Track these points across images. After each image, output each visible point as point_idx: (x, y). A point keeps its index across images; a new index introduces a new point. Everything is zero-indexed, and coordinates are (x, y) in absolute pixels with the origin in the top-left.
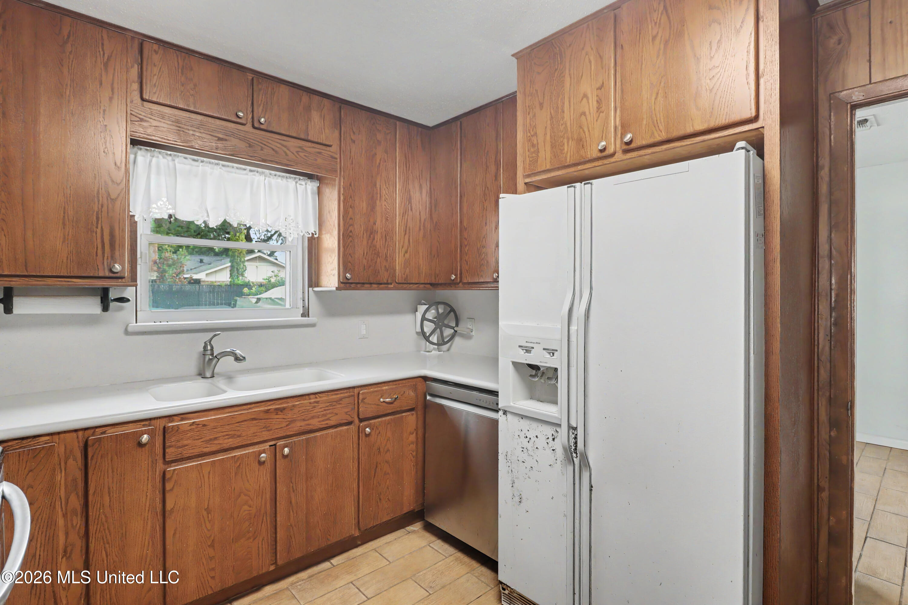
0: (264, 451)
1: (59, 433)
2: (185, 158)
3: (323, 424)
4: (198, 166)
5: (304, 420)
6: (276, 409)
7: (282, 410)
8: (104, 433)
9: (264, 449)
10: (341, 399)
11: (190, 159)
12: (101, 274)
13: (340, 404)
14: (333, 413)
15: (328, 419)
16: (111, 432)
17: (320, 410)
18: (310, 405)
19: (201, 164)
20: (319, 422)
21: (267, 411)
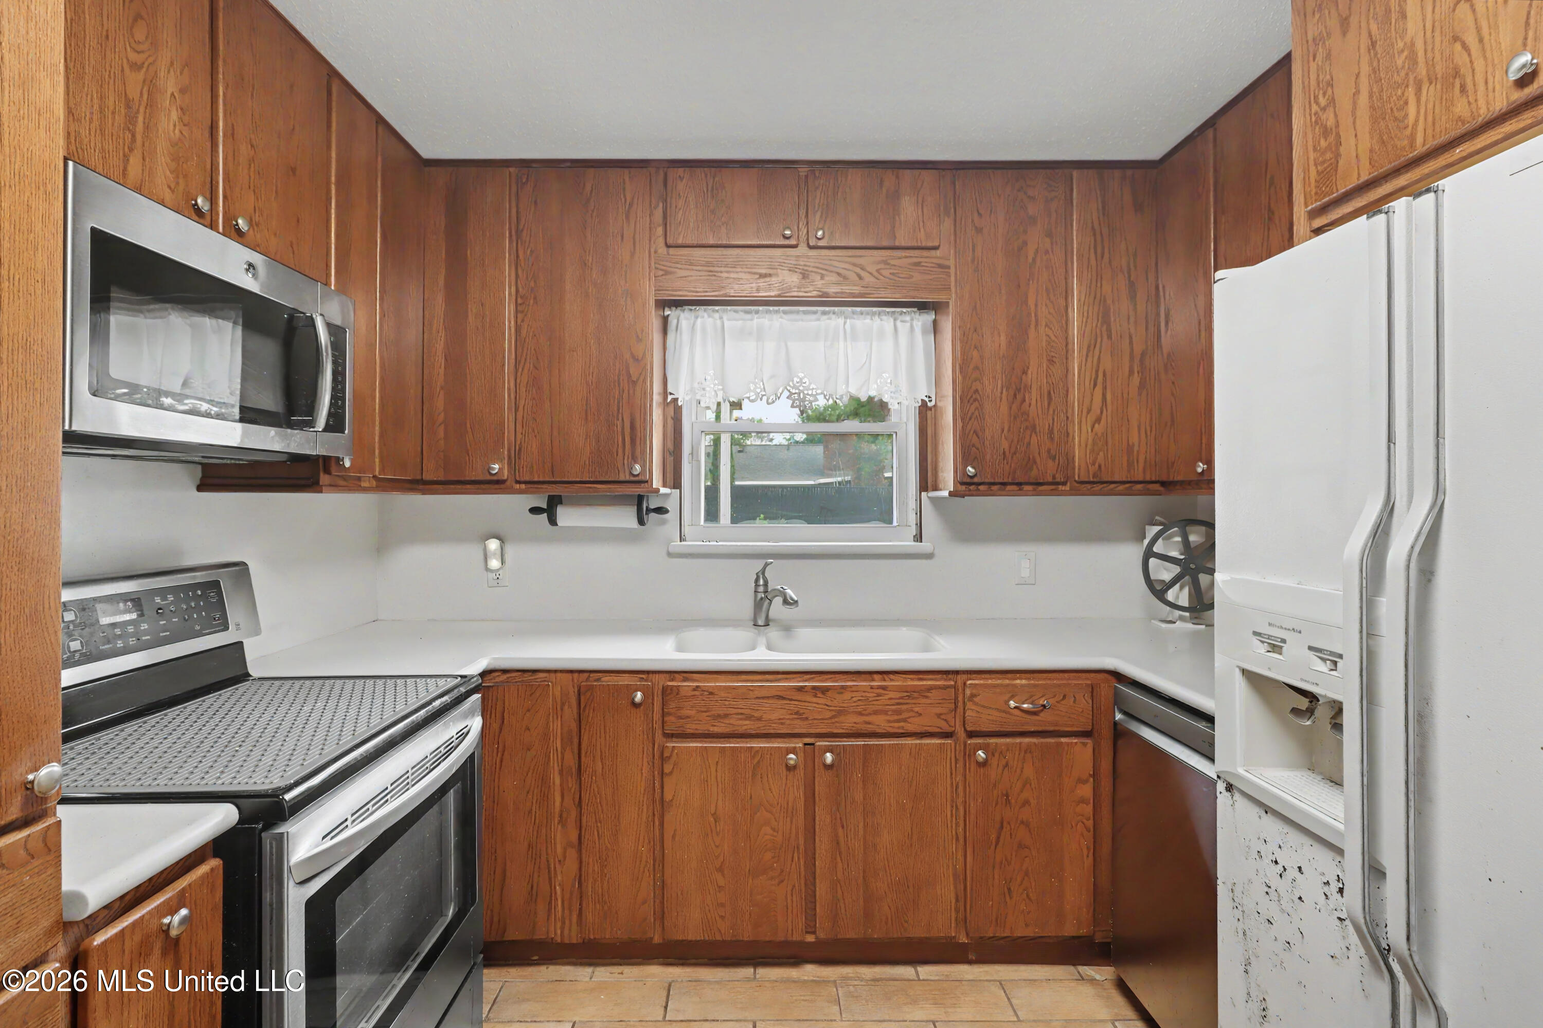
0: (793, 751)
1: (556, 671)
2: (736, 311)
3: (895, 727)
4: (752, 320)
5: (860, 714)
6: (814, 688)
7: (825, 690)
8: (598, 680)
9: (795, 748)
10: (930, 689)
11: (742, 311)
12: (622, 478)
13: (927, 697)
14: (912, 711)
15: (905, 720)
16: (607, 680)
17: (889, 702)
18: (872, 690)
19: (756, 316)
20: (889, 721)
21: (800, 689)
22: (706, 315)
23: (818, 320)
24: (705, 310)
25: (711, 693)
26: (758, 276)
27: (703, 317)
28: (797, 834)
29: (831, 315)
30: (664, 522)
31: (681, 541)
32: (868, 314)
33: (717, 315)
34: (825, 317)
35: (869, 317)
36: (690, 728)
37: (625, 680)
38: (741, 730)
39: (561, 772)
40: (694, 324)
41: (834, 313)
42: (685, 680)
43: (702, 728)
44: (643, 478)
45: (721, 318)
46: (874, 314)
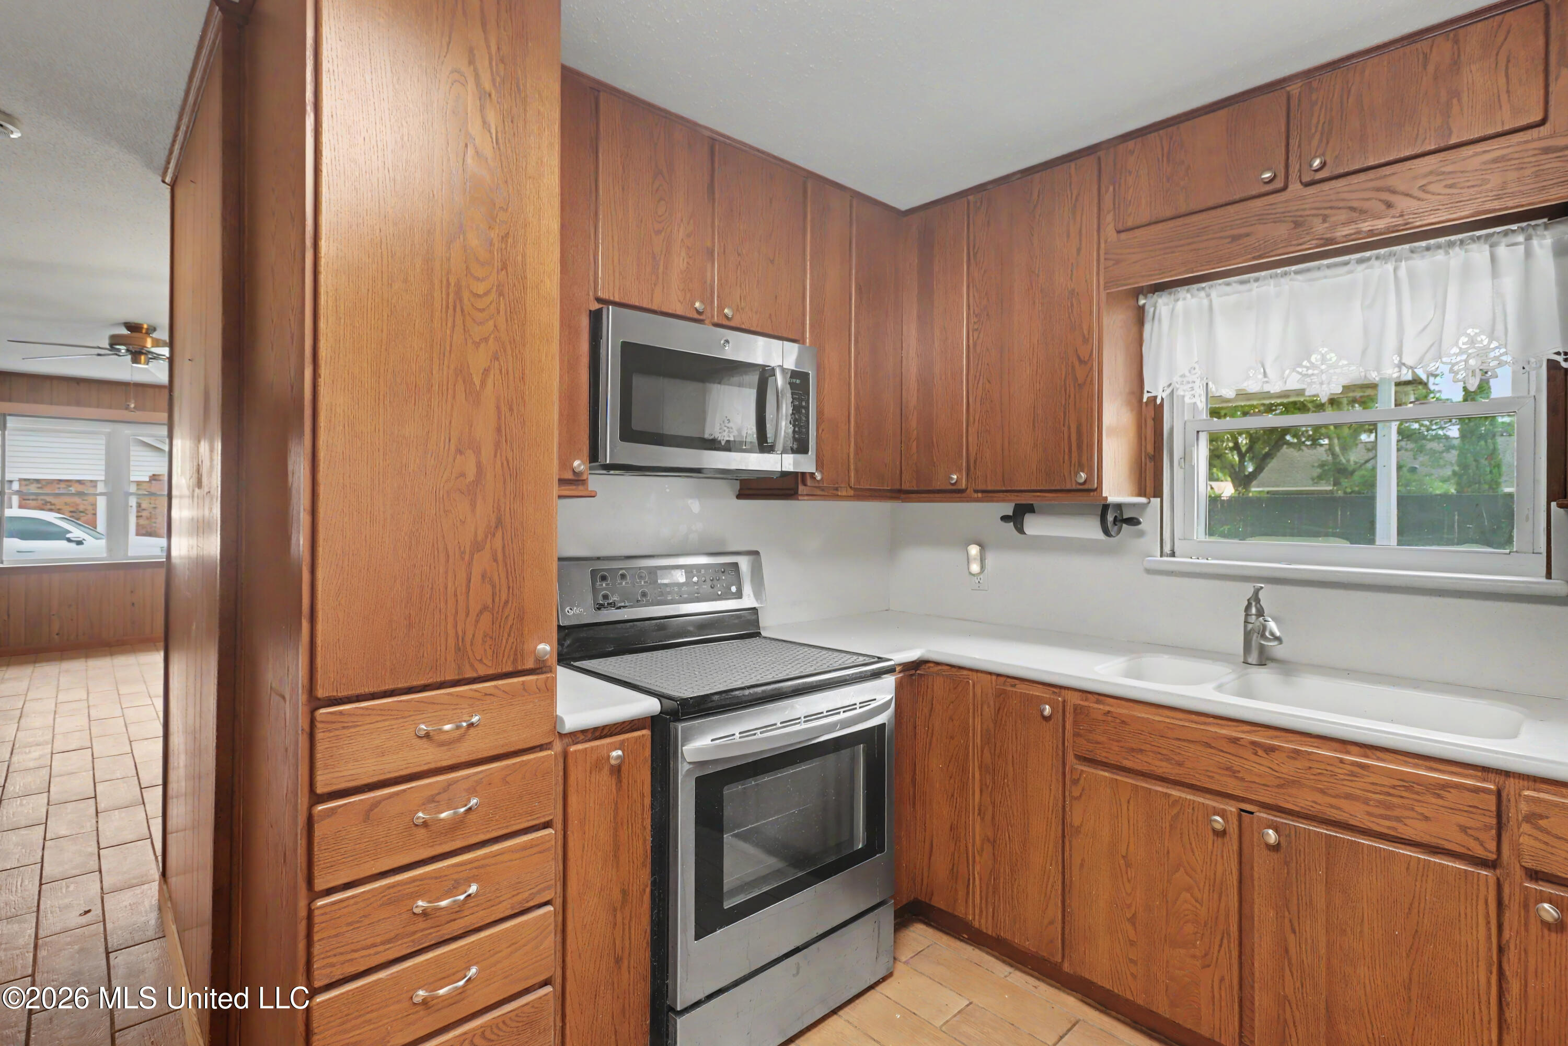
0: (1222, 814)
1: (977, 671)
2: (1228, 284)
3: (1382, 826)
4: (1250, 290)
5: (1322, 792)
6: (1253, 743)
7: (1270, 750)
8: (1014, 686)
9: (1224, 811)
10: (1446, 786)
11: (1235, 282)
13: (1439, 796)
14: (1413, 809)
15: (1398, 819)
16: (1022, 688)
17: (1371, 788)
18: (1341, 765)
19: (1256, 284)
20: (1369, 814)
21: (1235, 741)
22: (1189, 296)
23: (1351, 272)
24: (1188, 291)
25: (1123, 722)
26: (1229, 240)
27: (1184, 299)
28: (1227, 916)
29: (1373, 262)
30: (1141, 534)
31: (1161, 556)
32: (1439, 247)
33: (1202, 294)
34: (1364, 266)
35: (1441, 251)
36: (1101, 755)
37: (1037, 692)
38: (1159, 772)
39: (980, 768)
40: (1173, 310)
41: (1377, 258)
42: (1098, 702)
43: (1113, 759)
44: (1090, 487)
45: (1208, 295)
46: (1451, 244)
